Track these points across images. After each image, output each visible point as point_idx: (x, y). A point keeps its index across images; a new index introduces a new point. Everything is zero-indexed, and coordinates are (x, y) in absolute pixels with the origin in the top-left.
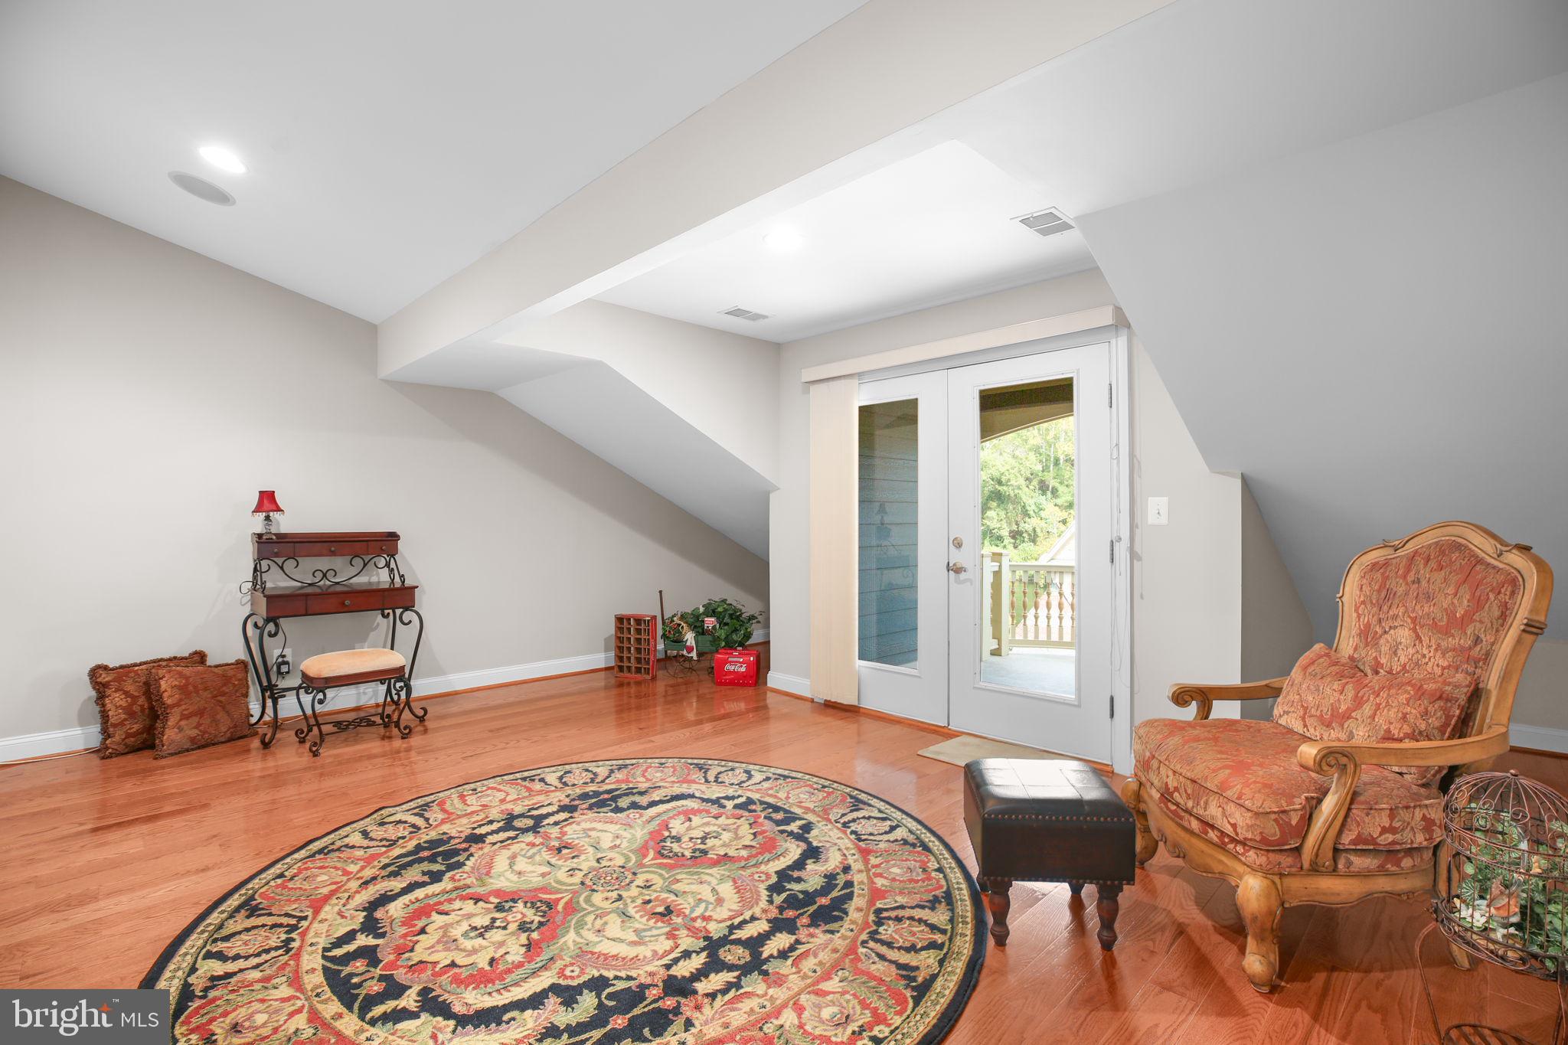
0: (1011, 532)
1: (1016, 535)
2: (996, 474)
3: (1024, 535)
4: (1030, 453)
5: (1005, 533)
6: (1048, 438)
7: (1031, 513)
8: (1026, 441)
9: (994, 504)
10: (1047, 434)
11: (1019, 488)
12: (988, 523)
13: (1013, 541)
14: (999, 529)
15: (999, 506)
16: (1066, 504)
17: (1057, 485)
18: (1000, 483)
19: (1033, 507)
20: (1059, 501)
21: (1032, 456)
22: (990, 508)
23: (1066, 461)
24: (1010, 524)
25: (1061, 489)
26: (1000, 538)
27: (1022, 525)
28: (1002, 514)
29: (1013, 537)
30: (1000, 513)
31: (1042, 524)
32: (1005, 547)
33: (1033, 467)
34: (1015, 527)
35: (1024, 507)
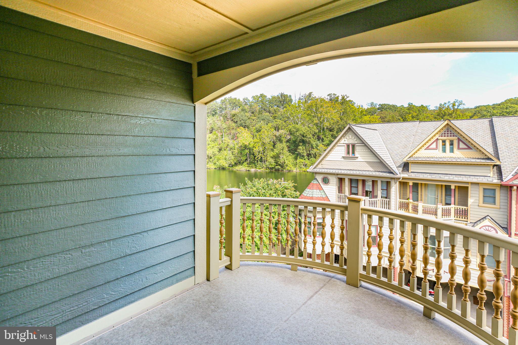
0: (307, 154)
1: (309, 155)
2: (302, 133)
3: (312, 155)
4: (314, 126)
5: (305, 154)
6: (321, 120)
7: (314, 147)
8: (313, 121)
9: (301, 144)
10: (320, 119)
11: (310, 138)
12: (299, 151)
13: (307, 157)
14: (303, 153)
15: (303, 145)
16: (327, 144)
17: (324, 137)
18: (303, 136)
19: (315, 145)
20: (324, 143)
21: (315, 127)
22: (300, 146)
23: (327, 129)
24: (307, 151)
25: (325, 139)
26: (303, 156)
27: (311, 151)
28: (304, 148)
29: (308, 156)
30: (303, 147)
31: (318, 151)
32: (305, 159)
33: (315, 131)
34: (308, 152)
35: (312, 145)
